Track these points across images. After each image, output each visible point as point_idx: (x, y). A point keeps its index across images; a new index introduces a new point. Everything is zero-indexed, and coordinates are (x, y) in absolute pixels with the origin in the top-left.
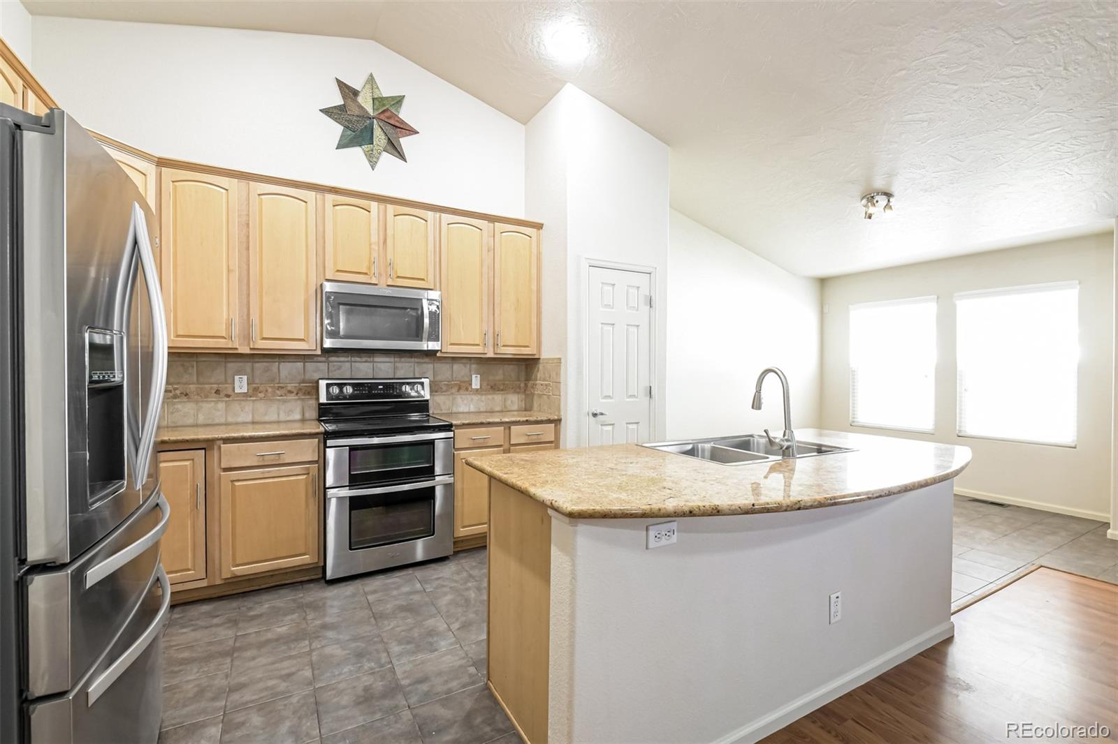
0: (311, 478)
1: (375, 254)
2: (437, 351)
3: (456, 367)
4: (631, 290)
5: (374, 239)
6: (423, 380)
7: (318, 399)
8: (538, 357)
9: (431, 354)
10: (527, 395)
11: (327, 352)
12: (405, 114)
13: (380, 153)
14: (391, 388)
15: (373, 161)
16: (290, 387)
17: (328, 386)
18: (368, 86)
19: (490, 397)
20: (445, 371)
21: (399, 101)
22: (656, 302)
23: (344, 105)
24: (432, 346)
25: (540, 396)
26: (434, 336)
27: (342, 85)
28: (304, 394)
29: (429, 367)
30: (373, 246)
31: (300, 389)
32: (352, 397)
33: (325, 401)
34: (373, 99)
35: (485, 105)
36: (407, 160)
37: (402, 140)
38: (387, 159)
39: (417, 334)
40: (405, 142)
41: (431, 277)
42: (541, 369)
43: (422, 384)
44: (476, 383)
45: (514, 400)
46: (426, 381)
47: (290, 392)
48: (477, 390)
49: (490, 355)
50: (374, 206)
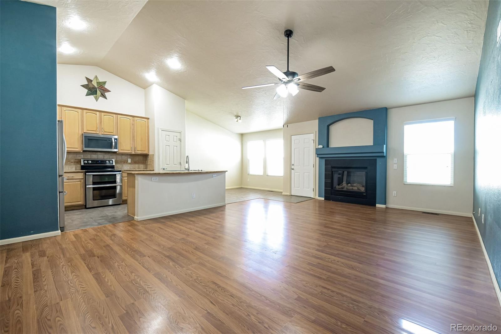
0: (81, 183)
1: (98, 126)
2: (117, 152)
3: (123, 157)
4: (174, 137)
5: (98, 122)
6: (112, 160)
7: (81, 164)
8: (148, 154)
9: (115, 152)
10: (146, 165)
11: (84, 151)
12: (106, 86)
13: (99, 97)
14: (103, 162)
15: (97, 99)
16: (72, 161)
17: (84, 161)
18: (95, 79)
19: (134, 165)
20: (119, 158)
21: (105, 83)
22: (182, 141)
23: (88, 84)
24: (115, 150)
25: (149, 164)
26: (116, 148)
27: (87, 79)
28: (76, 163)
29: (114, 156)
30: (98, 124)
31: (75, 162)
32: (91, 164)
33: (83, 165)
34: (97, 83)
35: (131, 84)
36: (107, 98)
37: (105, 93)
38: (101, 99)
39: (111, 147)
40: (107, 94)
41: (115, 132)
42: (149, 158)
43: (112, 161)
44: (129, 161)
45: (142, 166)
46: (114, 160)
47: (72, 162)
48: (130, 163)
49: (133, 153)
50: (98, 113)
